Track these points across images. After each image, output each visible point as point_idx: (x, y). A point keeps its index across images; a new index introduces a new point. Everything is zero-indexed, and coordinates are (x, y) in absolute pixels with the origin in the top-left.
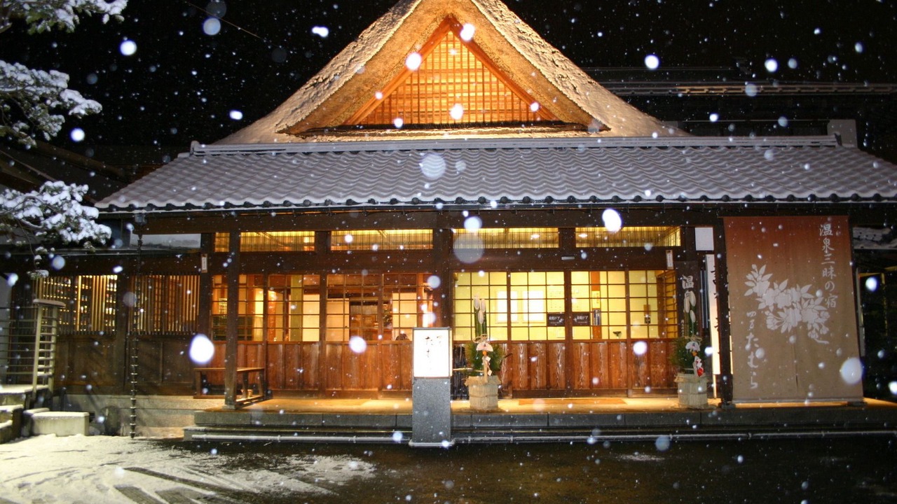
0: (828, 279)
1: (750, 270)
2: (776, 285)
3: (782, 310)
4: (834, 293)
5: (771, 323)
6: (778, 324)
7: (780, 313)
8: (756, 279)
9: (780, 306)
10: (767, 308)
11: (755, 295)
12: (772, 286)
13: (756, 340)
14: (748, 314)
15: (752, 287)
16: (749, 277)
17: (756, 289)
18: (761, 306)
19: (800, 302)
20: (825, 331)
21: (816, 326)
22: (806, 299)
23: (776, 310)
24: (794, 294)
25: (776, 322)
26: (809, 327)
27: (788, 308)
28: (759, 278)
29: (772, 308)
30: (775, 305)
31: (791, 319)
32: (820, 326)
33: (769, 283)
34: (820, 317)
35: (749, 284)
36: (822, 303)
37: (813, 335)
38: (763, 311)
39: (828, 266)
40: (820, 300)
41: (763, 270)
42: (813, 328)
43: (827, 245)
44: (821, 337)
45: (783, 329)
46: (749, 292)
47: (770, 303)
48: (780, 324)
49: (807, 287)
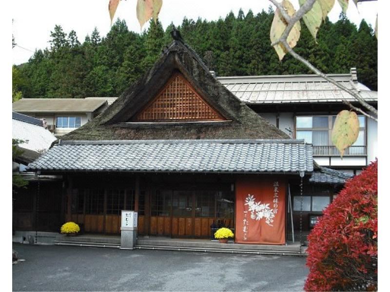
0: (275, 203)
1: (248, 196)
2: (256, 203)
3: (257, 212)
4: (277, 208)
5: (252, 216)
6: (255, 217)
7: (257, 214)
8: (249, 200)
9: (256, 211)
10: (252, 211)
11: (248, 205)
12: (255, 203)
13: (247, 222)
14: (245, 212)
16: (247, 198)
17: (248, 203)
18: (250, 210)
19: (264, 210)
20: (272, 221)
21: (269, 219)
22: (267, 209)
23: (255, 212)
24: (263, 207)
27: (259, 211)
28: (251, 199)
29: (253, 211)
30: (255, 210)
31: (260, 216)
32: (271, 219)
33: (253, 202)
34: (271, 216)
35: (247, 201)
36: (272, 211)
37: (268, 222)
38: (250, 212)
39: (275, 198)
40: (272, 210)
41: (252, 196)
42: (268, 219)
43: (276, 190)
44: (271, 223)
45: (257, 219)
46: (246, 204)
47: (253, 209)
48: (257, 216)
49: (268, 204)
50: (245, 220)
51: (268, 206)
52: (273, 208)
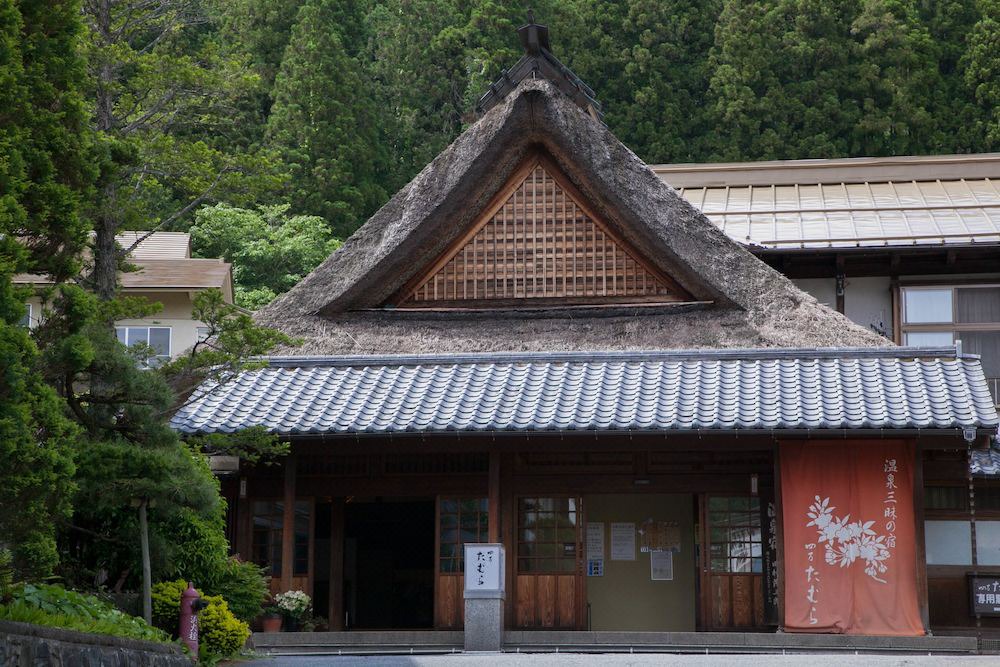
0: (889, 518)
1: (813, 502)
2: (838, 520)
3: (843, 545)
4: (895, 533)
5: (830, 557)
6: (837, 558)
7: (841, 548)
8: (818, 511)
9: (840, 541)
10: (827, 542)
11: (816, 526)
12: (834, 520)
13: (816, 573)
14: (807, 546)
15: (813, 520)
16: (812, 508)
17: (817, 522)
18: (822, 539)
19: (860, 539)
20: (883, 569)
21: (875, 564)
22: (867, 536)
23: (837, 545)
24: (855, 529)
25: (835, 556)
26: (868, 563)
27: (848, 543)
28: (822, 510)
29: (831, 542)
30: (836, 539)
31: (851, 554)
32: (879, 564)
33: (830, 517)
34: (879, 555)
35: (811, 515)
36: (883, 542)
37: (870, 572)
38: (823, 544)
39: (890, 505)
40: (881, 538)
41: (826, 501)
42: (871, 565)
43: (891, 478)
44: (879, 575)
45: (842, 565)
46: (811, 524)
47: (831, 537)
48: (839, 558)
49: (870, 523)
50: (810, 570)
51: (871, 528)
52: (887, 534)
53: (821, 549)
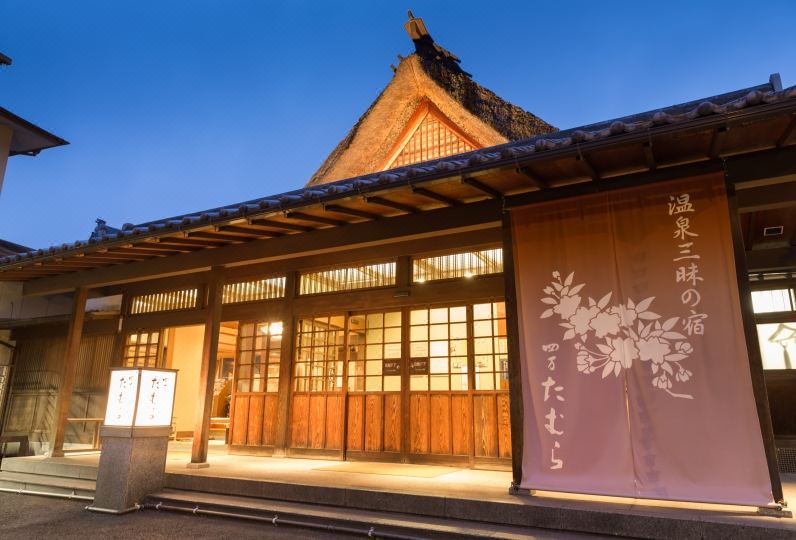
0: (686, 285)
1: (549, 281)
2: (592, 302)
3: (603, 341)
4: (699, 310)
5: (584, 363)
6: (594, 364)
7: (601, 347)
8: (558, 293)
9: (600, 334)
10: (578, 337)
11: (557, 318)
12: (584, 304)
13: (559, 389)
14: (545, 348)
15: (551, 306)
16: (548, 290)
17: (558, 309)
18: (569, 335)
19: (636, 330)
20: (684, 376)
21: (667, 367)
22: (646, 322)
23: (592, 341)
24: (626, 313)
25: (592, 360)
26: (655, 369)
27: (613, 337)
28: (564, 292)
29: (584, 338)
30: (591, 333)
31: (620, 357)
32: (675, 368)
33: (578, 299)
34: (673, 351)
35: (548, 301)
36: (678, 328)
37: (661, 383)
38: (570, 342)
39: (687, 263)
40: (672, 322)
41: (569, 280)
42: (661, 371)
43: (683, 228)
44: (678, 387)
45: (605, 373)
46: (547, 314)
47: (582, 329)
48: (600, 363)
49: (647, 302)
50: (550, 382)
51: (652, 308)
52: (683, 312)
53: (567, 352)
